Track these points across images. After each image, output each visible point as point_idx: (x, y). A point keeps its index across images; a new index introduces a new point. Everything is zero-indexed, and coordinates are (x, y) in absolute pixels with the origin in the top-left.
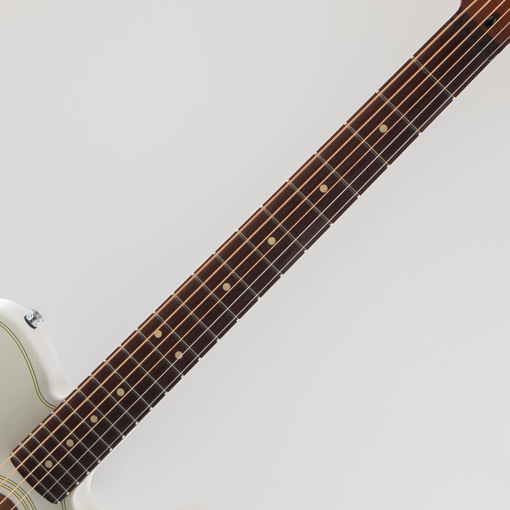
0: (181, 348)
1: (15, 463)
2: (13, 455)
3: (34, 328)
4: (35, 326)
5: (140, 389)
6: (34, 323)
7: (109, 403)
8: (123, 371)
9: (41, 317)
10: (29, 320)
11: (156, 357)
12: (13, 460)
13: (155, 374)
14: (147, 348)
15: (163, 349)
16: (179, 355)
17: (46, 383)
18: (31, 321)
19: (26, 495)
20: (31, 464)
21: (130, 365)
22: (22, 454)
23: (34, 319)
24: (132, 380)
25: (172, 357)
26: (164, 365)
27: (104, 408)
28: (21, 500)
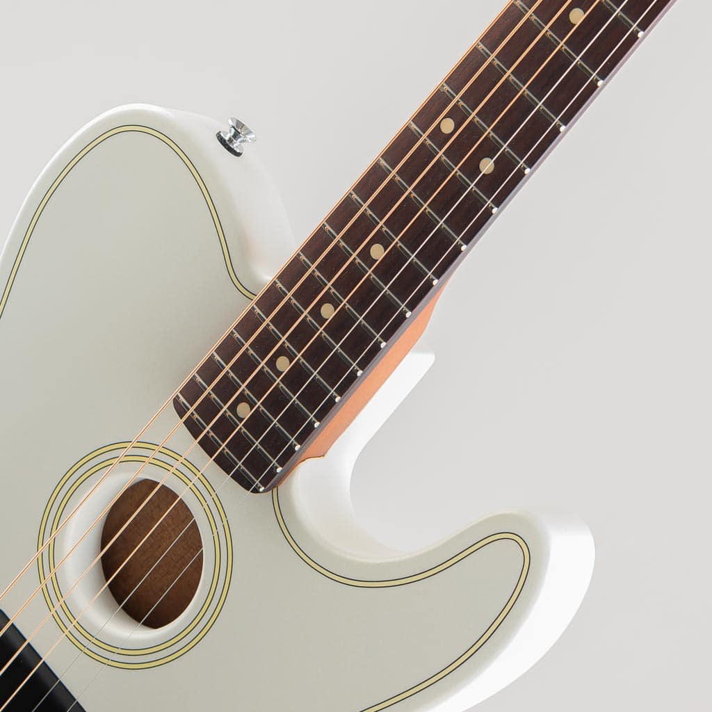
0: (489, 149)
1: (181, 410)
2: (177, 392)
3: (238, 154)
4: (238, 151)
5: (412, 240)
6: (236, 145)
7: (354, 273)
8: (380, 206)
9: (250, 132)
10: (227, 138)
11: (441, 170)
13: (441, 206)
14: (425, 155)
15: (456, 154)
16: (487, 166)
18: (230, 140)
19: (199, 475)
20: (208, 409)
21: (393, 191)
22: (191, 390)
23: (236, 135)
24: (396, 224)
25: (472, 169)
26: (456, 187)
27: (344, 285)
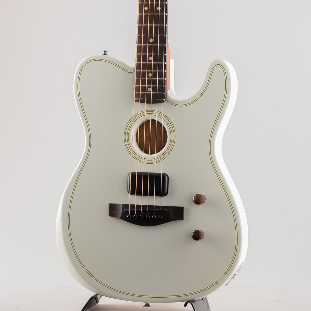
0: (157, 5)
1: (138, 101)
2: (134, 99)
3: (108, 55)
5: (156, 33)
6: (106, 54)
7: (150, 48)
8: (146, 32)
11: (151, 17)
12: (136, 101)
13: (156, 22)
14: (146, 17)
15: (152, 11)
16: (159, 8)
17: (126, 65)
19: (151, 111)
20: (143, 96)
21: (146, 28)
22: (137, 96)
23: (105, 52)
24: (151, 33)
25: (157, 11)
26: (157, 17)
27: (150, 51)
28: (151, 114)
